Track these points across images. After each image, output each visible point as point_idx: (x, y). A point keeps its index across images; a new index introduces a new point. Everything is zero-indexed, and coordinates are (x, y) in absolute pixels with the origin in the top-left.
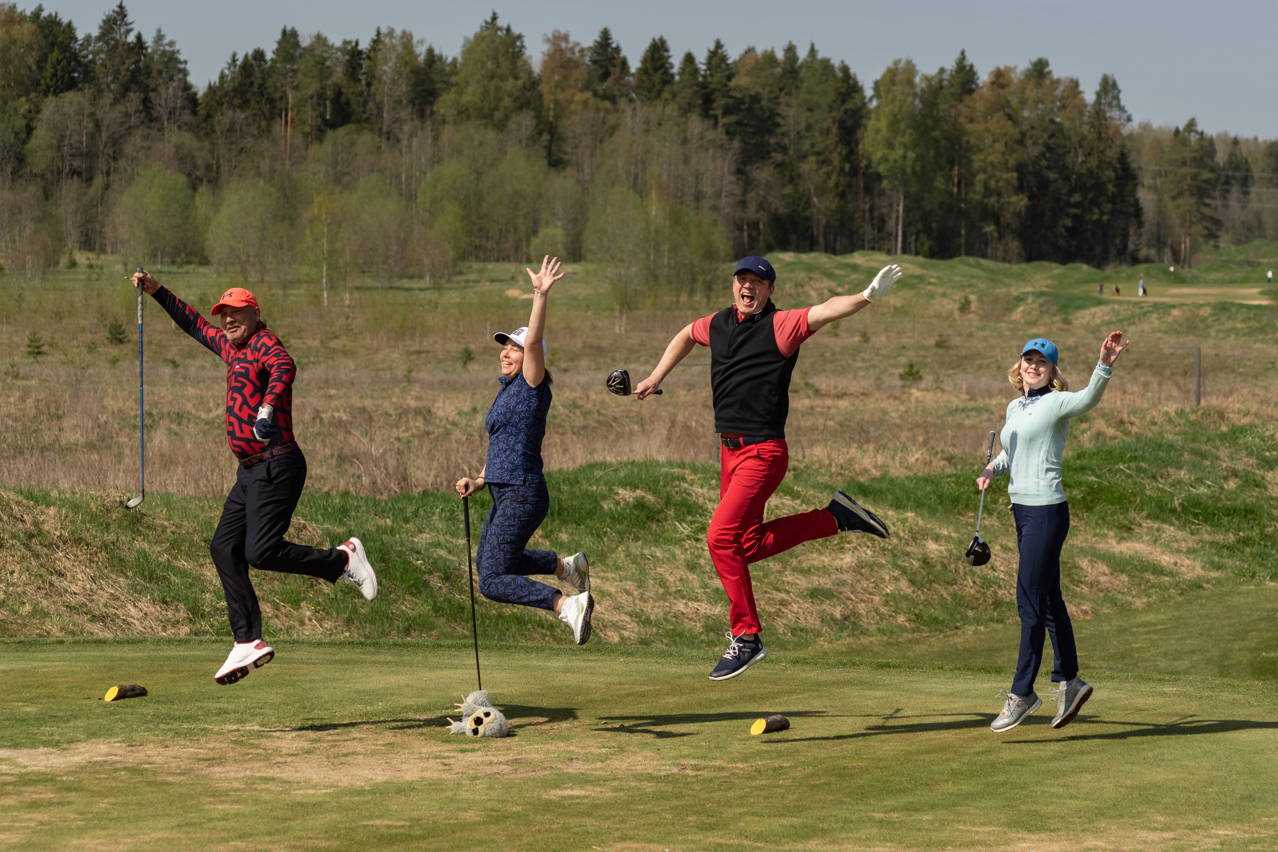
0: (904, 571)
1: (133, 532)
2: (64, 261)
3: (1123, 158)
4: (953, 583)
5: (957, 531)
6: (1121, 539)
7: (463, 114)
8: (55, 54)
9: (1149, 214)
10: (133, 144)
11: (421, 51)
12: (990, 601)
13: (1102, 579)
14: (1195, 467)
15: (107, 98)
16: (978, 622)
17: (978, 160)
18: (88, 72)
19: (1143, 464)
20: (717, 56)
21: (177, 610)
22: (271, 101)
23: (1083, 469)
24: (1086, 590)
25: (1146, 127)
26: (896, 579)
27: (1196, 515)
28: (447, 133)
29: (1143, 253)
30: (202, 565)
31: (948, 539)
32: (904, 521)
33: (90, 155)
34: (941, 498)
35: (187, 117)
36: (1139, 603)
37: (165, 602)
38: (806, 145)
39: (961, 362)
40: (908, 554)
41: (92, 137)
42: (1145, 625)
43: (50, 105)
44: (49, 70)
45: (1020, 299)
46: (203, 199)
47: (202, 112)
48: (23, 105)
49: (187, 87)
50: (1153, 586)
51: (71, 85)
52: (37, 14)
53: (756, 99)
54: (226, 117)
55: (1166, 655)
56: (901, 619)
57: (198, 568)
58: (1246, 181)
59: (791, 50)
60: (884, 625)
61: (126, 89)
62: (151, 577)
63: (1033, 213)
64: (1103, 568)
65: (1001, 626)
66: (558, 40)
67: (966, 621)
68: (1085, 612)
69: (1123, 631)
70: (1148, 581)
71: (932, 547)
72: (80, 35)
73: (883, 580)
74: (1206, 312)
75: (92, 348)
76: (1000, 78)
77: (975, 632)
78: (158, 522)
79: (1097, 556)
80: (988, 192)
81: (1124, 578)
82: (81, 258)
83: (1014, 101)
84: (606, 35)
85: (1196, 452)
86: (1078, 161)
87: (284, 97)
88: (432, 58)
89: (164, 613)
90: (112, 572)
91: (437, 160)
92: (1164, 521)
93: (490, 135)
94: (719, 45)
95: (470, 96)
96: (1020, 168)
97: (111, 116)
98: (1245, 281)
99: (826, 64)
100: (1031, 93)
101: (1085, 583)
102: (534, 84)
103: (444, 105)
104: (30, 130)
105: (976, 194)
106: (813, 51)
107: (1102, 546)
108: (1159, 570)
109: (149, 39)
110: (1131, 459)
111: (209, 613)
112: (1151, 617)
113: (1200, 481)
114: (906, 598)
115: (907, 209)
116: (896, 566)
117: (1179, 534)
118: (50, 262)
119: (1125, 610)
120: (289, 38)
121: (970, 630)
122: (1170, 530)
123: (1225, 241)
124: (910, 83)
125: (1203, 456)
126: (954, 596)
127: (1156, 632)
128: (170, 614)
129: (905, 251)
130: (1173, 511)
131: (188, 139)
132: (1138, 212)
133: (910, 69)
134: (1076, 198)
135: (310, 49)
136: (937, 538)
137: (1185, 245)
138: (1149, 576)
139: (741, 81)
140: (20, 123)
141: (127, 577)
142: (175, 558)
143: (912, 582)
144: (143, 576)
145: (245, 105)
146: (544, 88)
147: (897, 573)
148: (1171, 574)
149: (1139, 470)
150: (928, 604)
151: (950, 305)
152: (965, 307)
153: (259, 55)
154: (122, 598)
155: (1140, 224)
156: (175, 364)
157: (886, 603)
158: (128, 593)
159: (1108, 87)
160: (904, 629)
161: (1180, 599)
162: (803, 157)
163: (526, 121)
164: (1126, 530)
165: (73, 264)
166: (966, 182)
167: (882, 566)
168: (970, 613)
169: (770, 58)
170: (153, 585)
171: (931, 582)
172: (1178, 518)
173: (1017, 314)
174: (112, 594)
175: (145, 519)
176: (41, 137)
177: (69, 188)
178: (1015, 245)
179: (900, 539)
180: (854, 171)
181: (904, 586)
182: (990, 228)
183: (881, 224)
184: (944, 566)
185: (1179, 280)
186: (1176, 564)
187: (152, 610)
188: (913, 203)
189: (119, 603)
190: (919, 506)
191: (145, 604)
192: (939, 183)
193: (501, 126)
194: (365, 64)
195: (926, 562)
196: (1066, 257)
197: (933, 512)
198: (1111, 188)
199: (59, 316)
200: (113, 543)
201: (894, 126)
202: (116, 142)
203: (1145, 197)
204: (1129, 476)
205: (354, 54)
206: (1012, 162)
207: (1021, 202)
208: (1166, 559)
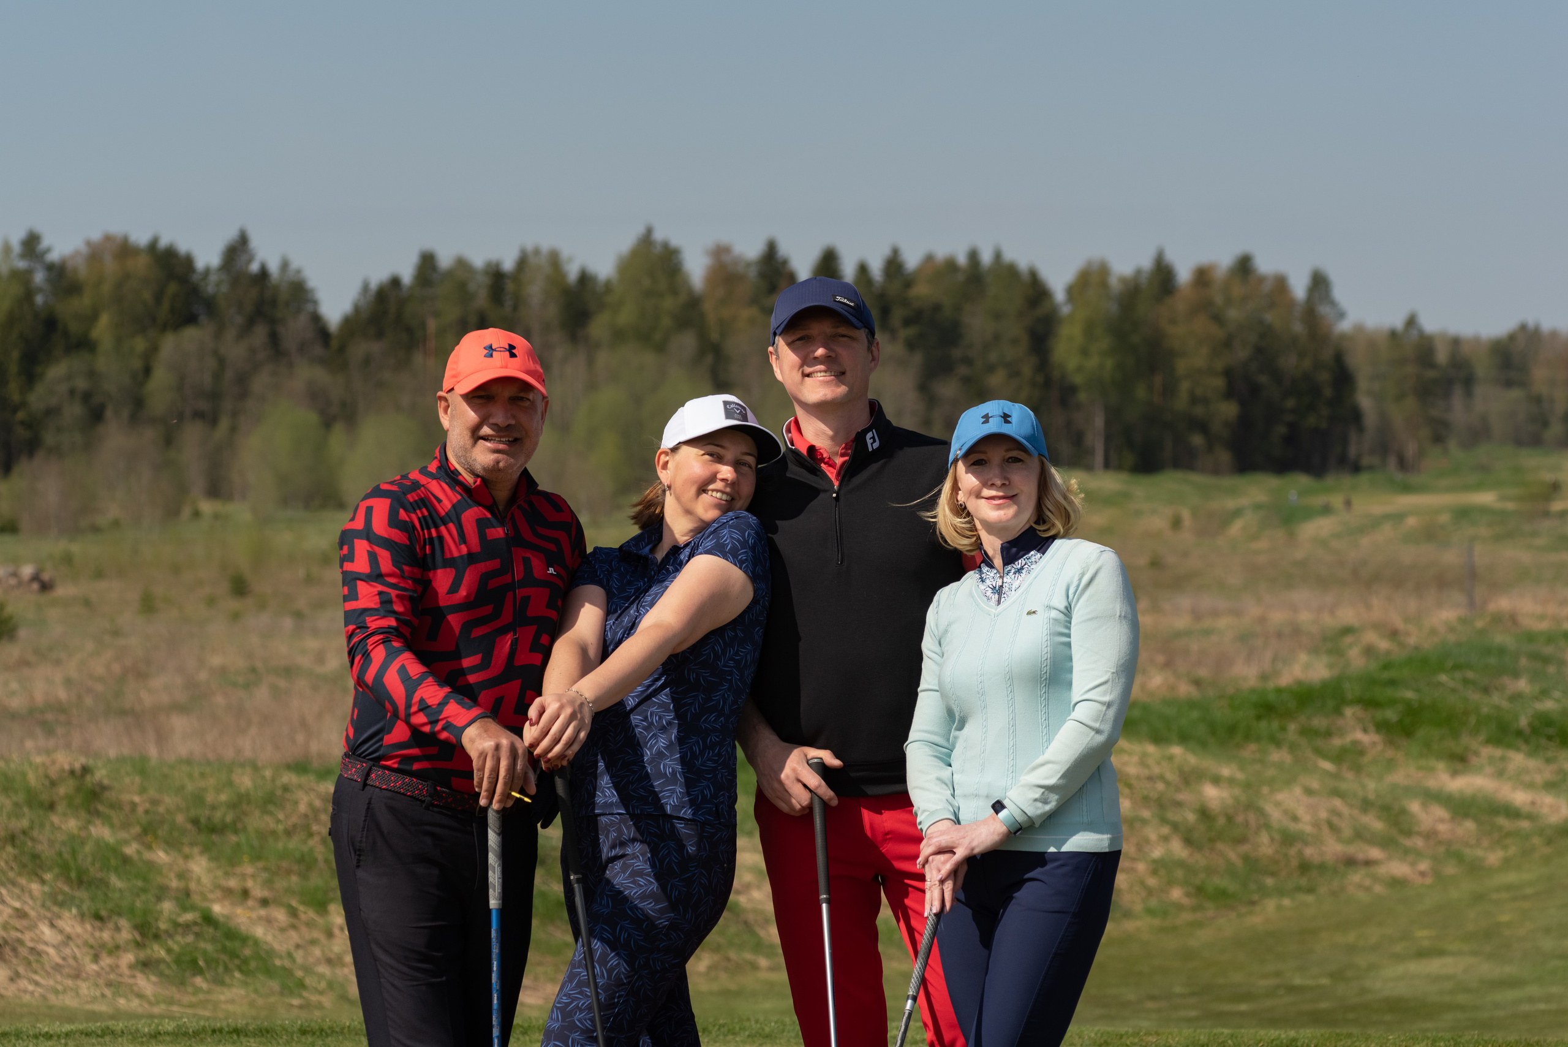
0: (1175, 827)
1: (89, 812)
2: (186, 512)
3: (1339, 359)
4: (1241, 840)
5: (1242, 768)
6: (1455, 773)
7: (619, 336)
8: (172, 288)
9: (1370, 418)
10: (260, 382)
11: (572, 273)
12: (1294, 863)
13: (1442, 828)
14: (1535, 676)
15: (231, 333)
16: (1280, 892)
17: (1182, 366)
18: (210, 305)
19: (1470, 675)
20: (894, 265)
21: (118, 929)
22: (409, 330)
23: (1392, 683)
24: (1419, 842)
25: (1359, 329)
26: (1165, 839)
27: (1550, 738)
28: (603, 358)
29: (1366, 461)
30: (187, 857)
31: (1231, 781)
32: (1171, 758)
33: (215, 396)
34: (1212, 728)
35: (318, 350)
36: (1494, 858)
37: (98, 917)
38: (993, 357)
39: (1179, 582)
40: (1179, 804)
41: (217, 376)
42: (1509, 888)
43: (170, 345)
44: (166, 305)
45: (1237, 513)
46: (337, 439)
47: (335, 344)
48: (140, 344)
49: (316, 319)
50: (1509, 834)
51: (191, 319)
52: (153, 246)
53: (937, 308)
54: (359, 349)
55: (1547, 930)
56: (1176, 894)
57: (181, 861)
58: (1469, 382)
59: (973, 256)
60: (1153, 902)
61: (250, 322)
62: (82, 880)
63: (1244, 423)
64: (1439, 812)
65: (1310, 898)
66: (720, 253)
67: (1264, 892)
68: (1423, 874)
69: (1478, 898)
70: (1500, 828)
71: (1212, 793)
72: (200, 264)
73: (1147, 841)
74: (1444, 518)
75: (211, 601)
76: (1202, 276)
77: (1279, 908)
78: (125, 797)
79: (1432, 797)
80: (1194, 400)
81: (1470, 825)
82: (207, 507)
83: (1219, 300)
84: (771, 249)
85: (1535, 656)
86: (1289, 363)
87: (423, 325)
88: (585, 279)
89: (97, 934)
90: (20, 874)
91: (592, 386)
92: (1510, 746)
93: (649, 358)
94: (896, 252)
95: (626, 317)
96: (1228, 373)
97: (236, 351)
98: (1479, 487)
99: (1012, 271)
100: (1237, 290)
101: (1419, 834)
102: (694, 302)
103: (598, 328)
104: (147, 371)
105: (1181, 402)
106: (998, 256)
107: (1432, 783)
108: (1513, 813)
109: (274, 267)
110: (1457, 667)
111: (167, 932)
112: (1511, 877)
113: (1544, 693)
114: (1181, 864)
115: (1108, 423)
116: (1164, 821)
117: (1532, 763)
118: (172, 512)
119: (1475, 868)
120: (427, 261)
121: (1270, 905)
122: (1518, 759)
123: (1453, 445)
124: (1104, 284)
125: (1546, 660)
126: (1246, 858)
127: (1525, 898)
128: (106, 935)
129: (1107, 465)
130: (1519, 733)
131: (319, 375)
132: (1356, 416)
133: (1103, 271)
134: (1290, 403)
135: (450, 274)
136: (1216, 780)
137: (1411, 449)
138: (1502, 821)
139: (922, 291)
140: (137, 364)
141: (43, 882)
142: (149, 847)
143: (1188, 841)
144: (68, 880)
145: (380, 335)
146: (708, 307)
147: (1166, 830)
148: (1530, 817)
149: (1466, 682)
150: (1210, 871)
151: (1158, 522)
152: (1176, 523)
153: (395, 282)
154: (32, 914)
155: (1361, 429)
156: (298, 615)
157: (1155, 872)
158: (43, 906)
159: (1319, 283)
160: (1180, 907)
161: (1547, 850)
162: (991, 369)
163: (687, 341)
164: (1460, 761)
165: (197, 514)
166: (1169, 390)
167: (1144, 822)
168: (1269, 881)
169: (951, 265)
170: (82, 894)
171: (1212, 840)
172: (1527, 741)
173: (1236, 528)
174: (17, 910)
175: (107, 794)
176: (161, 378)
177: (192, 434)
178: (1224, 456)
179: (1168, 783)
180: (1048, 383)
181: (1178, 848)
182: (1197, 440)
183: (1078, 440)
184: (1230, 819)
185: (1407, 489)
186: (1533, 803)
187: (79, 929)
188: (1113, 415)
189: (25, 923)
190: (1184, 738)
191: (69, 923)
192: (1141, 392)
193: (661, 348)
194: (510, 286)
195: (1204, 813)
196: (1282, 466)
197: (1203, 745)
198: (1328, 392)
199: (176, 570)
200: (24, 832)
201: (1089, 330)
202: (243, 380)
203: (1365, 402)
204: (1454, 690)
205: (497, 277)
206: (1219, 365)
207: (1229, 410)
208: (1520, 798)
